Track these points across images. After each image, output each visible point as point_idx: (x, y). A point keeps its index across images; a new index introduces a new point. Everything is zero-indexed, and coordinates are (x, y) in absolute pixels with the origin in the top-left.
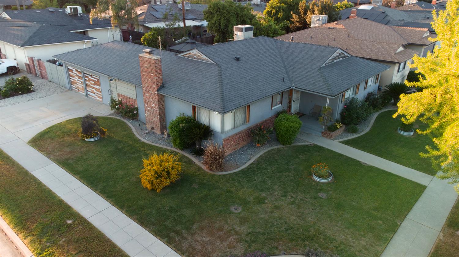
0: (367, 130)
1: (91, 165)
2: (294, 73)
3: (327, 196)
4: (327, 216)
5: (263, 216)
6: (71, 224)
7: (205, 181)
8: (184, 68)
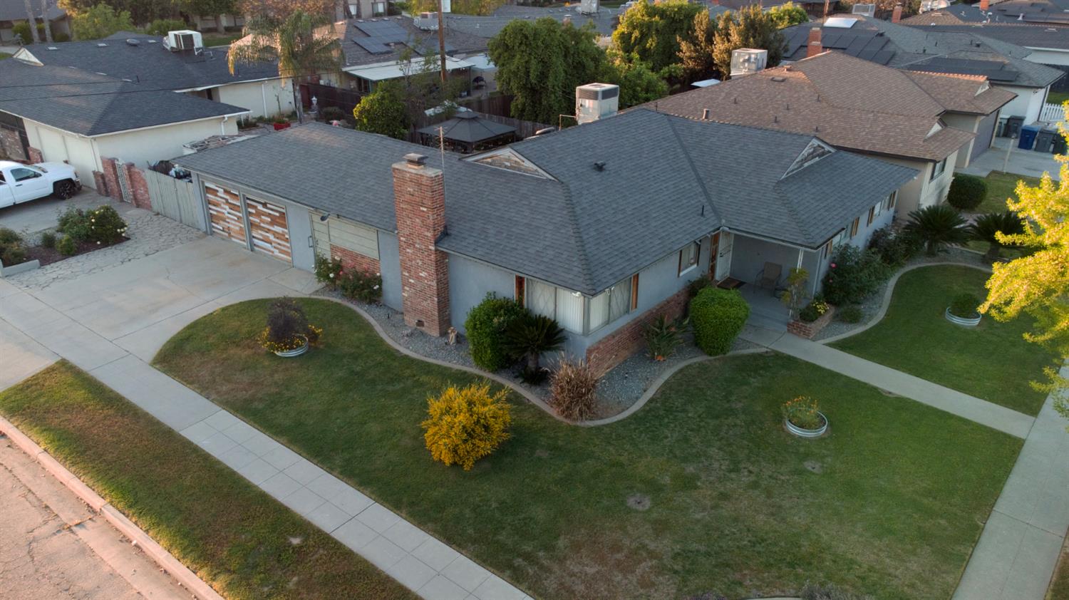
0: (880, 315)
1: (304, 412)
2: (721, 194)
3: (822, 467)
4: (830, 511)
5: (698, 516)
6: (301, 547)
7: (560, 443)
8: (485, 189)
